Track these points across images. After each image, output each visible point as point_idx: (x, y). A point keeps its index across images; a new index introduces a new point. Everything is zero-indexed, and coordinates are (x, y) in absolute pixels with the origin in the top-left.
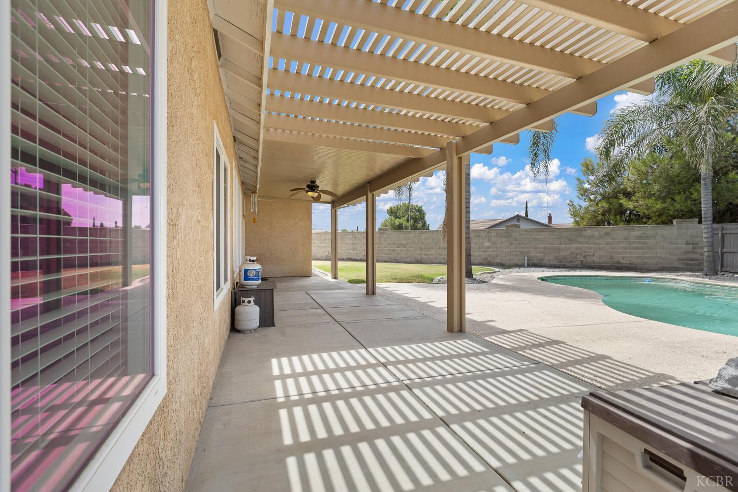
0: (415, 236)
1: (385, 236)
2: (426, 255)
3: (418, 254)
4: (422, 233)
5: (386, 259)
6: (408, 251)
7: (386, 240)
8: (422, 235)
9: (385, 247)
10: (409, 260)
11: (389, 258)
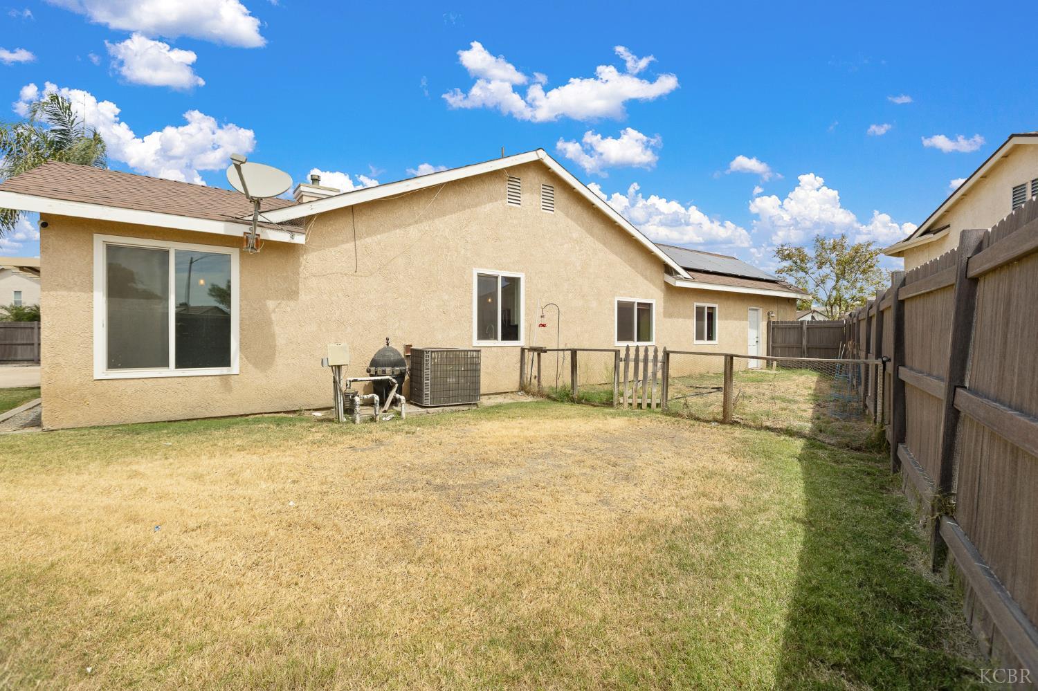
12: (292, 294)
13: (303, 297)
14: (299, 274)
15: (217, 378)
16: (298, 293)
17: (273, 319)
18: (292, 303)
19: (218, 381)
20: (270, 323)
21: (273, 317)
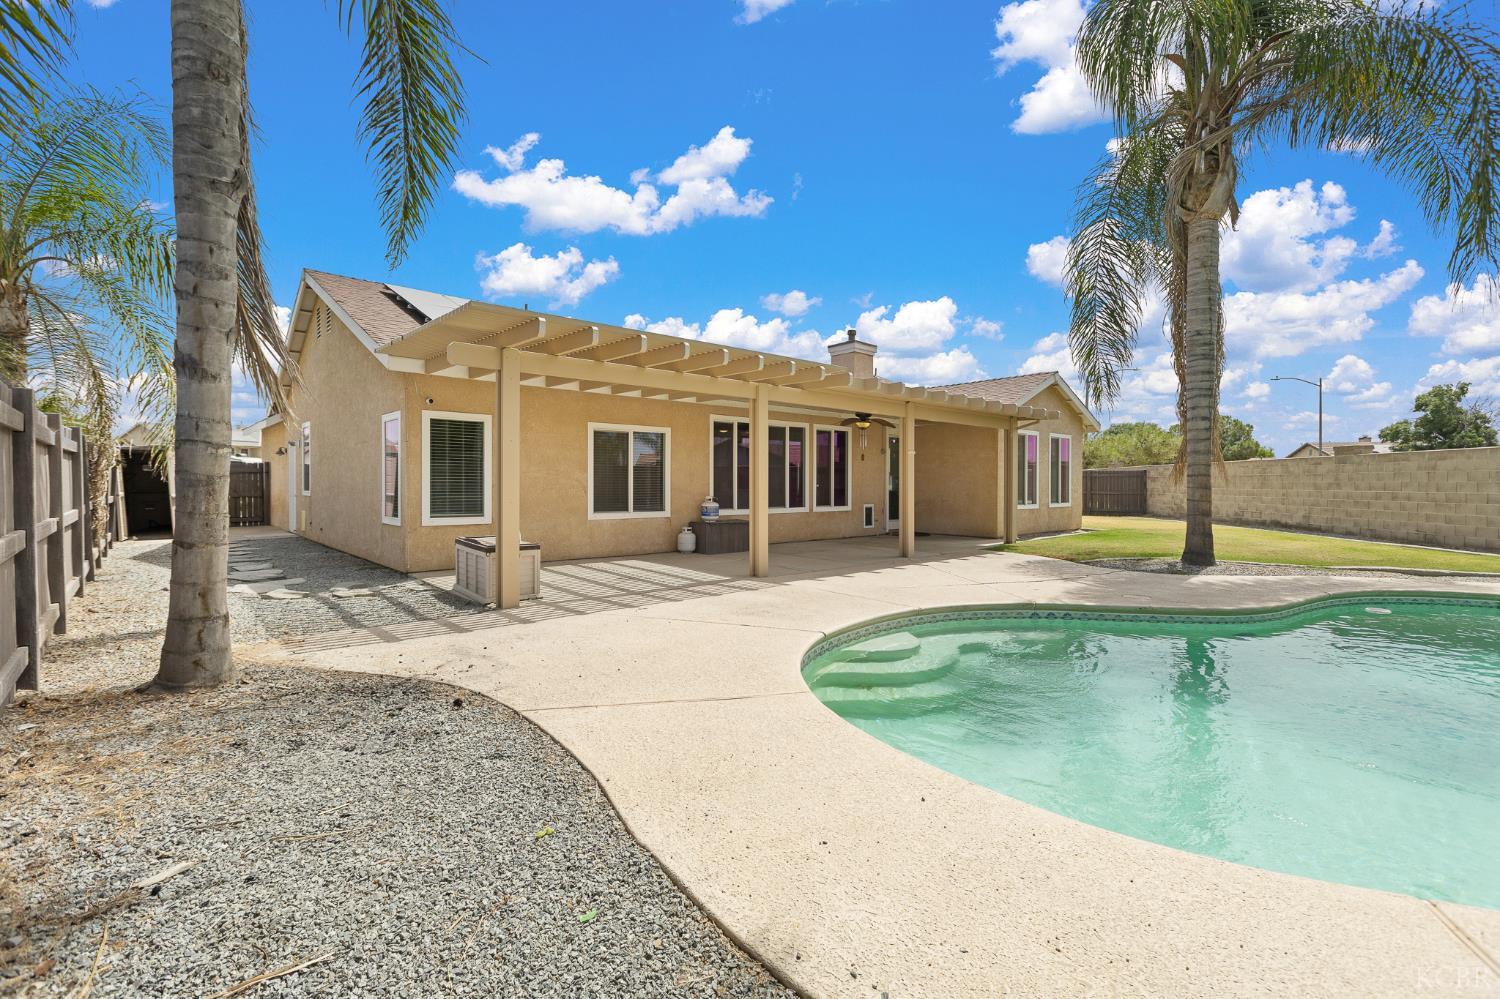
0: (1419, 468)
1: (1348, 467)
2: (1448, 520)
3: (1428, 518)
4: (1440, 459)
5: (1350, 526)
6: (1403, 508)
7: (1350, 479)
8: (1439, 463)
9: (1348, 496)
10: (1402, 532)
11: (1356, 524)
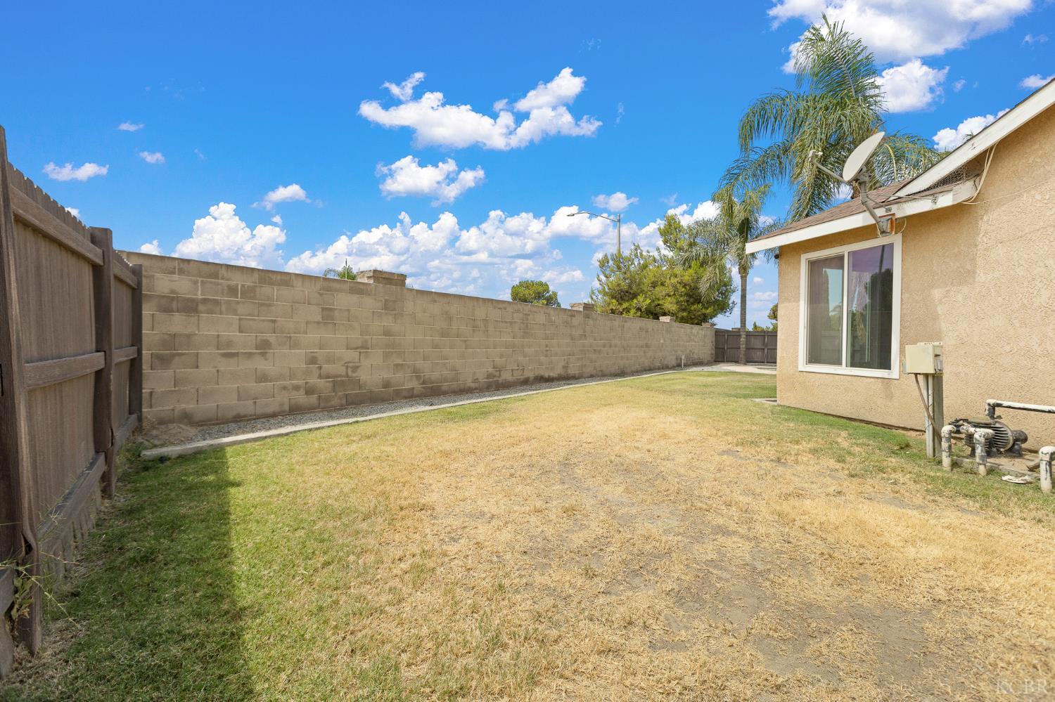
12: (966, 276)
13: (981, 277)
14: (976, 246)
15: (880, 380)
16: (974, 272)
17: (940, 312)
18: (965, 289)
19: (879, 384)
20: (935, 318)
21: (940, 310)
